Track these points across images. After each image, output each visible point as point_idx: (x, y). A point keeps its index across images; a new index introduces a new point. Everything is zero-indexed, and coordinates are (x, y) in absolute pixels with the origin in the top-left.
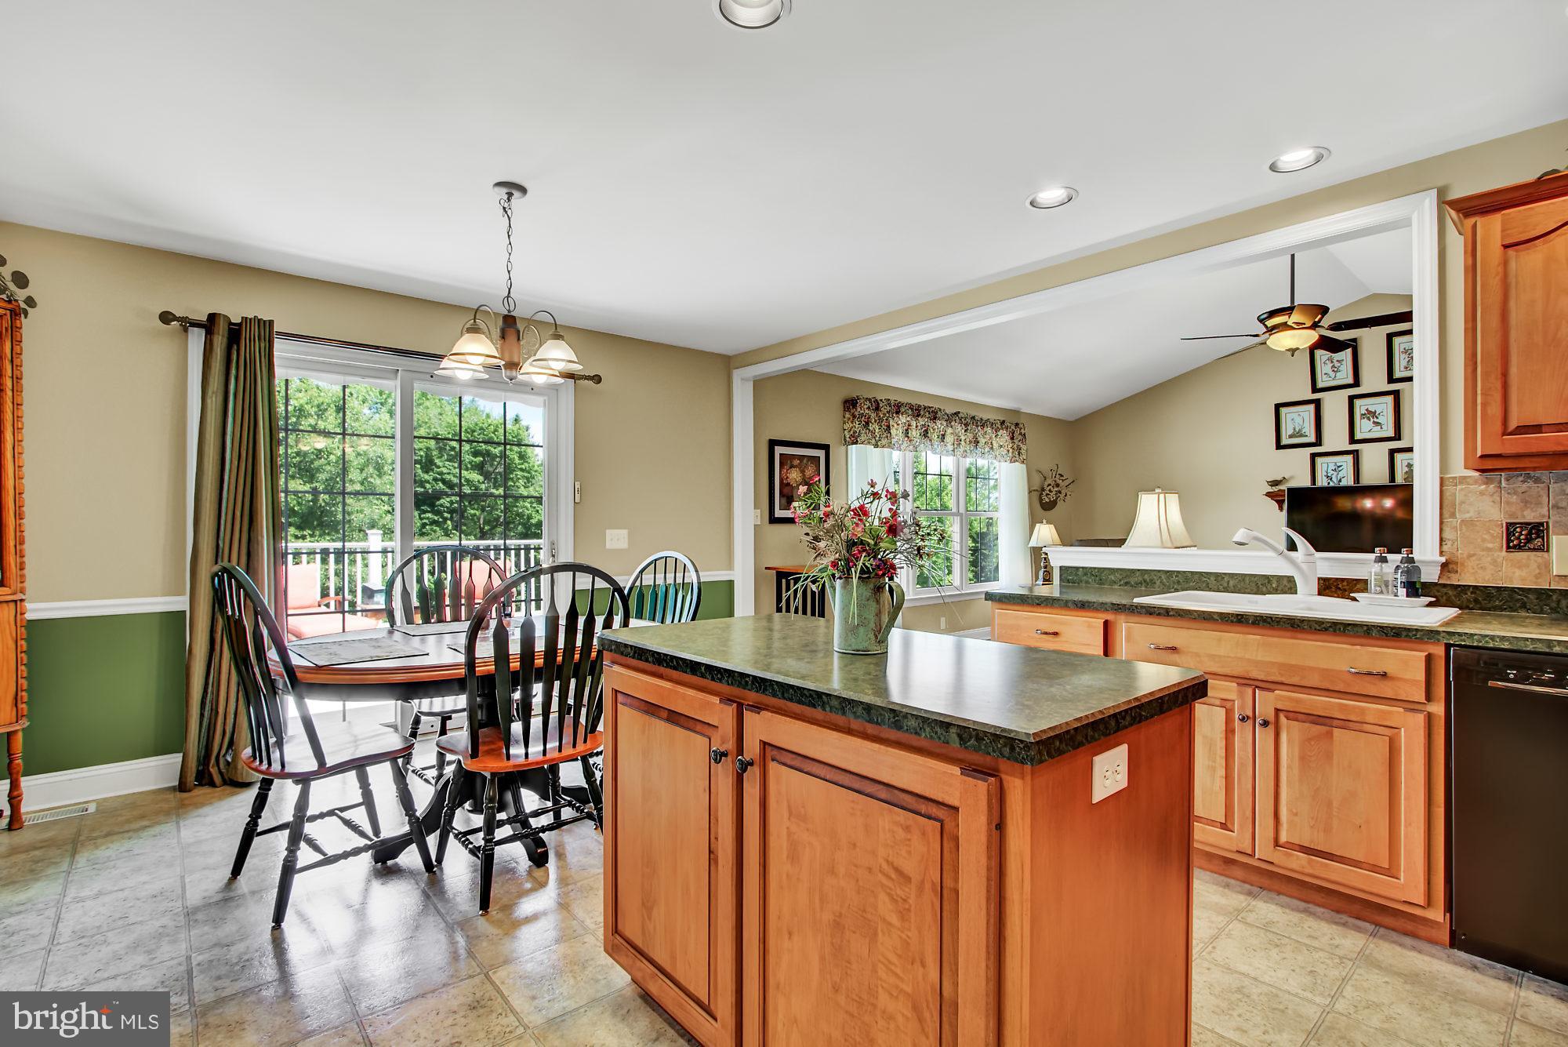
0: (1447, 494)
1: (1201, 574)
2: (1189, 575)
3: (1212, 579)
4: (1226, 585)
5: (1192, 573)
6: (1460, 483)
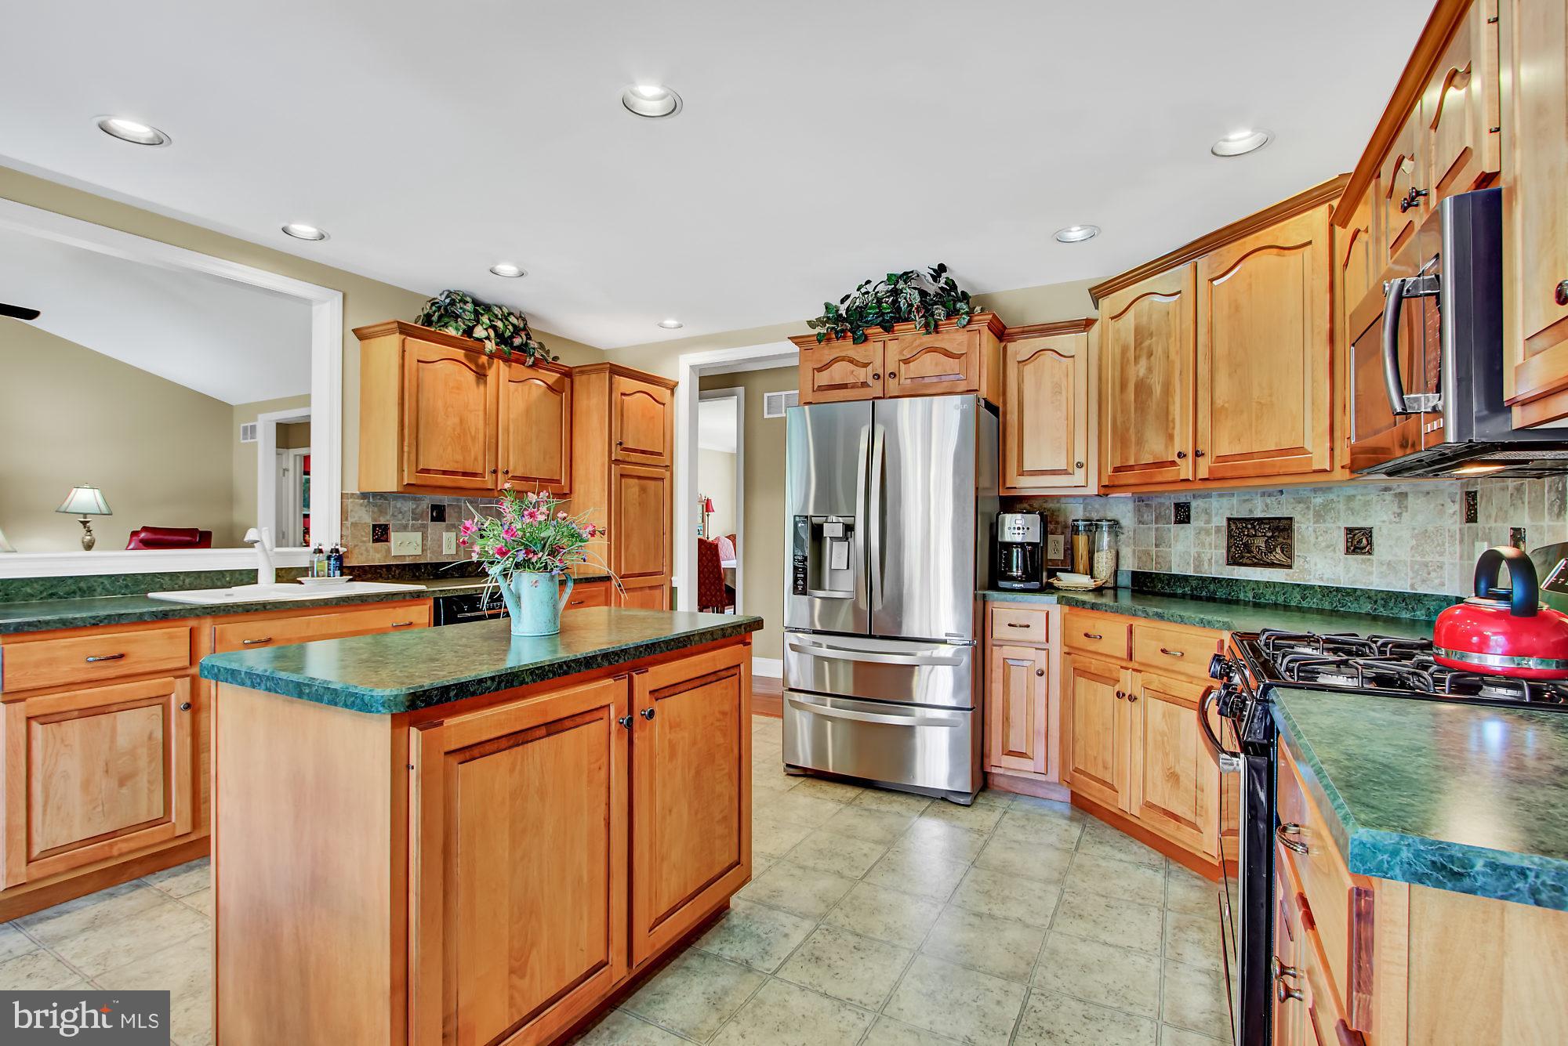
0: (344, 504)
1: (154, 575)
2: (140, 577)
3: (167, 579)
4: (181, 583)
5: (144, 575)
6: (351, 498)
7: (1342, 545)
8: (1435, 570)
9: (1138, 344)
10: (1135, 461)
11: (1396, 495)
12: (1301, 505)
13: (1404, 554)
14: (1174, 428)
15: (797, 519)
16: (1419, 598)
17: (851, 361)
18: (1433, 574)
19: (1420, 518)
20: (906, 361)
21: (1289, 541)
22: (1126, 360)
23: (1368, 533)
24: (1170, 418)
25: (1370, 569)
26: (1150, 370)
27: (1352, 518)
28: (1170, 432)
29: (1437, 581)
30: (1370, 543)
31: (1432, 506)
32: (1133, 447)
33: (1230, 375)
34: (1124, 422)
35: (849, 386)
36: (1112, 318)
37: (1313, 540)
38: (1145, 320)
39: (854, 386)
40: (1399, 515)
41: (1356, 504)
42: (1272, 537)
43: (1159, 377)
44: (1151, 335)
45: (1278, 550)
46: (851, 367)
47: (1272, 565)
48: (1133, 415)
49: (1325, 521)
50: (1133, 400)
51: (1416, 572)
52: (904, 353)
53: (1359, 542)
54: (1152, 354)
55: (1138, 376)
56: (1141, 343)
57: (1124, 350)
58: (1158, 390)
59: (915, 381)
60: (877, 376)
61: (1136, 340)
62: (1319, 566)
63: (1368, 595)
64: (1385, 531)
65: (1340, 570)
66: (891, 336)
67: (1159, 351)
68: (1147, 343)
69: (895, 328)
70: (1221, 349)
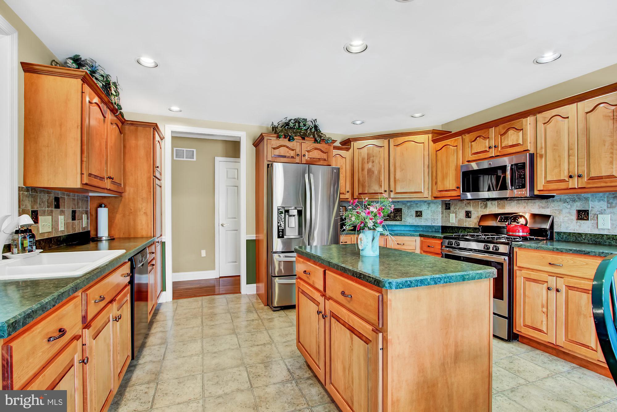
0: (19, 195)
6: (22, 190)
7: (414, 215)
8: (436, 220)
9: (369, 158)
10: (368, 191)
11: (427, 203)
12: (404, 205)
13: (429, 216)
14: (382, 183)
15: (279, 208)
16: (433, 227)
17: (288, 147)
18: (436, 221)
19: (433, 209)
20: (308, 151)
21: (401, 214)
22: (364, 162)
23: (421, 212)
24: (381, 181)
25: (421, 220)
26: (373, 166)
27: (417, 209)
28: (380, 184)
29: (437, 223)
30: (421, 214)
31: (436, 206)
32: (367, 188)
33: (401, 171)
34: (363, 180)
35: (287, 157)
36: (358, 149)
37: (407, 214)
38: (371, 152)
39: (288, 157)
40: (428, 208)
41: (418, 205)
42: (396, 213)
43: (376, 168)
44: (373, 156)
45: (398, 216)
46: (287, 149)
47: (396, 220)
48: (367, 178)
49: (410, 209)
50: (366, 174)
51: (432, 221)
52: (308, 148)
53: (419, 214)
54: (374, 162)
55: (368, 167)
56: (370, 158)
57: (363, 159)
58: (376, 172)
59: (311, 159)
60: (298, 155)
61: (367, 157)
62: (409, 220)
63: (421, 226)
64: (425, 211)
65: (414, 221)
66: (304, 141)
67: (377, 161)
68: (372, 158)
69: (306, 139)
70: (398, 165)
